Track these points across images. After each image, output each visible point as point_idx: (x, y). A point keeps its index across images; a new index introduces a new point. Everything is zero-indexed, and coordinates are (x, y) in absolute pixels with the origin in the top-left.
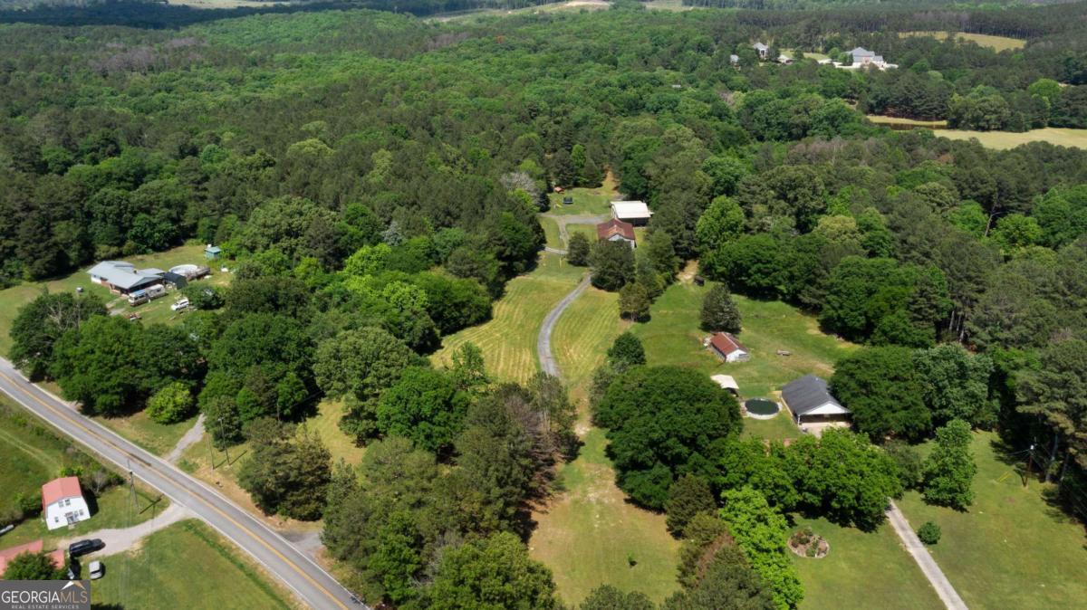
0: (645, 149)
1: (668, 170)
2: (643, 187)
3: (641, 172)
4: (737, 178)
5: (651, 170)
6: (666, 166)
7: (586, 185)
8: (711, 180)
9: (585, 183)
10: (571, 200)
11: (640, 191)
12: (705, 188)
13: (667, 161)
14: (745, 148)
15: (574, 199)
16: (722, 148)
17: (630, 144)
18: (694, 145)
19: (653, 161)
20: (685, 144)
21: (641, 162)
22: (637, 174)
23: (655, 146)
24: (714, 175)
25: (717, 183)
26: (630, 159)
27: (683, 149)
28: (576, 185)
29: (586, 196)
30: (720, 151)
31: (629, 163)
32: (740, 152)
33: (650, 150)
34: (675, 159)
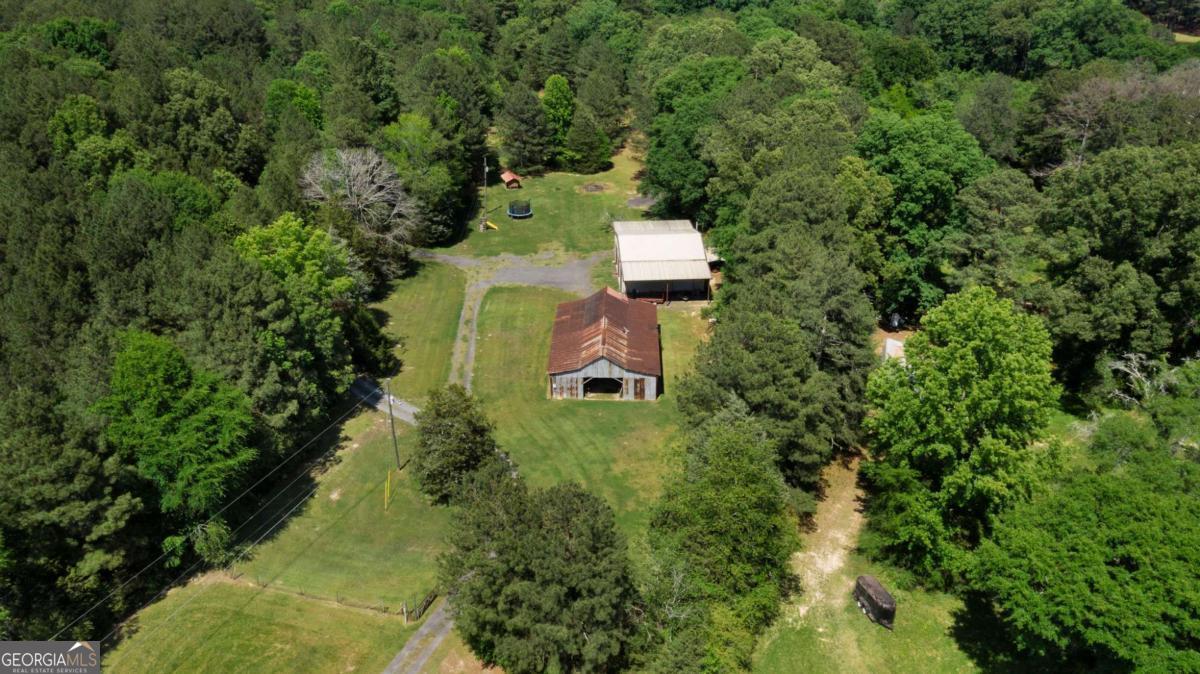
0: (706, 88)
1: (762, 150)
2: (695, 184)
3: (691, 148)
4: (958, 177)
5: (718, 148)
6: (758, 137)
7: (574, 166)
8: (886, 185)
9: (572, 161)
10: (527, 208)
11: (689, 195)
12: (869, 210)
13: (759, 124)
14: (928, 85)
15: (534, 204)
16: (879, 85)
17: (673, 73)
18: (822, 78)
19: (721, 118)
20: (802, 76)
21: (693, 120)
22: (680, 149)
23: (731, 81)
24: (892, 168)
25: (900, 193)
26: (671, 110)
27: (797, 88)
28: (553, 165)
29: (571, 194)
30: (875, 93)
31: (667, 119)
32: (918, 96)
33: (718, 91)
34: (781, 116)
